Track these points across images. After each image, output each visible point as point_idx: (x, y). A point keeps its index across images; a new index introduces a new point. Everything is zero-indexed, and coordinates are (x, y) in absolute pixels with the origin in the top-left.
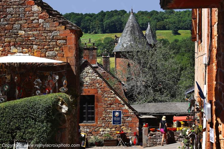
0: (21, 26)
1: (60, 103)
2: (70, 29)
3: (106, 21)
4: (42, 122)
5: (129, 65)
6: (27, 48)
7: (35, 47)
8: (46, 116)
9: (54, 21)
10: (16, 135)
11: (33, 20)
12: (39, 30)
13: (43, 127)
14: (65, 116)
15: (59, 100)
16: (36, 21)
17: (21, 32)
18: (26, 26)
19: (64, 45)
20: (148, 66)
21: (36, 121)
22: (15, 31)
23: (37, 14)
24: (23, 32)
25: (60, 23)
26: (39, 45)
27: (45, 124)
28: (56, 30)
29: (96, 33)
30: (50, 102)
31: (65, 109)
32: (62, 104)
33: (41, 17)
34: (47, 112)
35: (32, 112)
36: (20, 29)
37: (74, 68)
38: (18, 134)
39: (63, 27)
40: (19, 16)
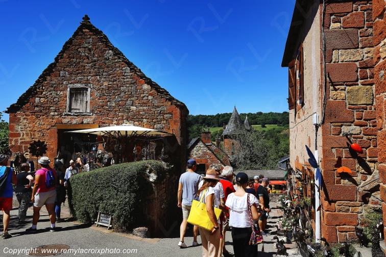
0: (133, 102)
1: (148, 171)
2: (175, 105)
3: (221, 120)
4: (125, 193)
5: (233, 144)
6: (138, 121)
7: (145, 120)
8: (129, 186)
9: (162, 98)
10: (99, 206)
11: (144, 97)
12: (149, 106)
13: (126, 198)
14: (153, 185)
15: (147, 167)
16: (146, 98)
17: (133, 107)
18: (137, 102)
19: (170, 118)
20: (246, 144)
21: (118, 191)
22: (128, 107)
23: (146, 92)
24: (135, 107)
25: (167, 99)
26: (148, 119)
27: (127, 195)
28: (163, 106)
29: (214, 127)
30: (134, 170)
31: (153, 177)
32: (150, 172)
33: (151, 94)
34: (130, 181)
35: (114, 181)
36: (132, 105)
37: (179, 140)
38: (101, 205)
39: (170, 103)
40: (131, 94)
